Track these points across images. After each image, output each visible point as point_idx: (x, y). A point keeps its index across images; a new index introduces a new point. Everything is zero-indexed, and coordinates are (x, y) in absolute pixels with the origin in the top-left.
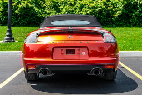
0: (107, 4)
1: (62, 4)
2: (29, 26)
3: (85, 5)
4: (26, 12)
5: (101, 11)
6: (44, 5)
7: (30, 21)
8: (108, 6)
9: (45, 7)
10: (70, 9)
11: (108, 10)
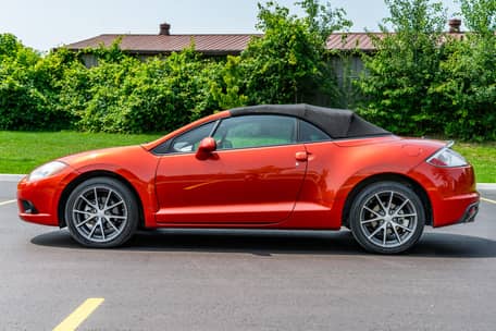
0: (181, 85)
1: (97, 81)
2: (18, 130)
3: (135, 86)
4: (10, 99)
5: (163, 101)
6: (59, 83)
7: (20, 120)
8: (182, 90)
9: (60, 88)
10: (109, 95)
11: (181, 99)
